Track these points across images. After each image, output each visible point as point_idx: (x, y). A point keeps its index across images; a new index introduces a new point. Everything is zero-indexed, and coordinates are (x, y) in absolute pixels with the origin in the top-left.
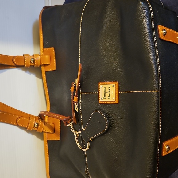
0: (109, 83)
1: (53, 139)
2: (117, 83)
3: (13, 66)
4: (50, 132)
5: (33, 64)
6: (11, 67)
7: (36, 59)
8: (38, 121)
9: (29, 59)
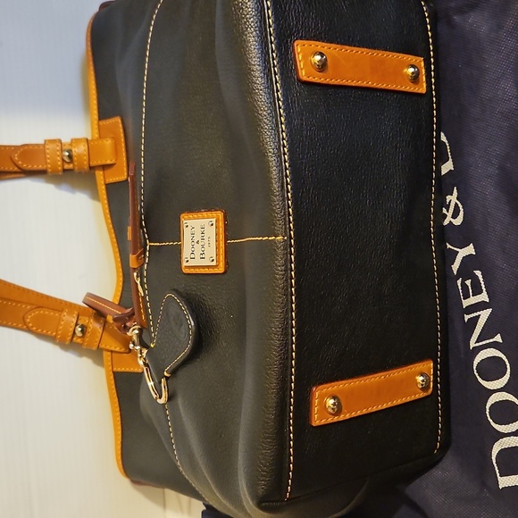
0: (205, 214)
1: (128, 370)
2: (220, 215)
3: (15, 173)
4: (118, 349)
5: (71, 166)
6: (7, 177)
7: (76, 151)
8: (84, 320)
9: (58, 153)
